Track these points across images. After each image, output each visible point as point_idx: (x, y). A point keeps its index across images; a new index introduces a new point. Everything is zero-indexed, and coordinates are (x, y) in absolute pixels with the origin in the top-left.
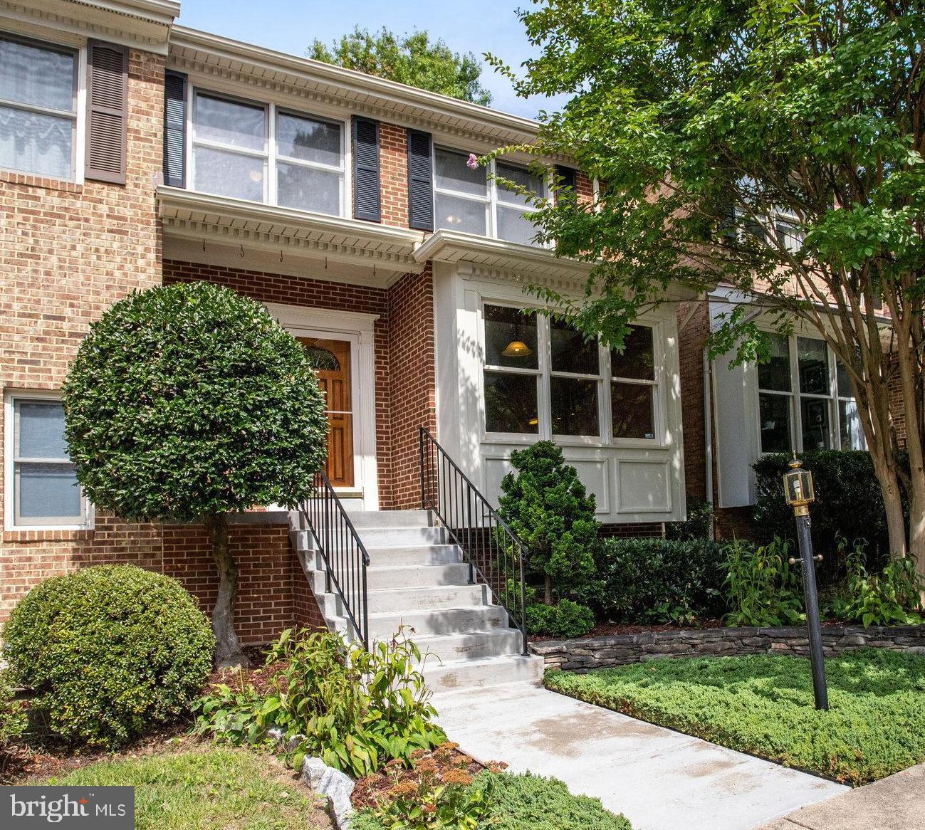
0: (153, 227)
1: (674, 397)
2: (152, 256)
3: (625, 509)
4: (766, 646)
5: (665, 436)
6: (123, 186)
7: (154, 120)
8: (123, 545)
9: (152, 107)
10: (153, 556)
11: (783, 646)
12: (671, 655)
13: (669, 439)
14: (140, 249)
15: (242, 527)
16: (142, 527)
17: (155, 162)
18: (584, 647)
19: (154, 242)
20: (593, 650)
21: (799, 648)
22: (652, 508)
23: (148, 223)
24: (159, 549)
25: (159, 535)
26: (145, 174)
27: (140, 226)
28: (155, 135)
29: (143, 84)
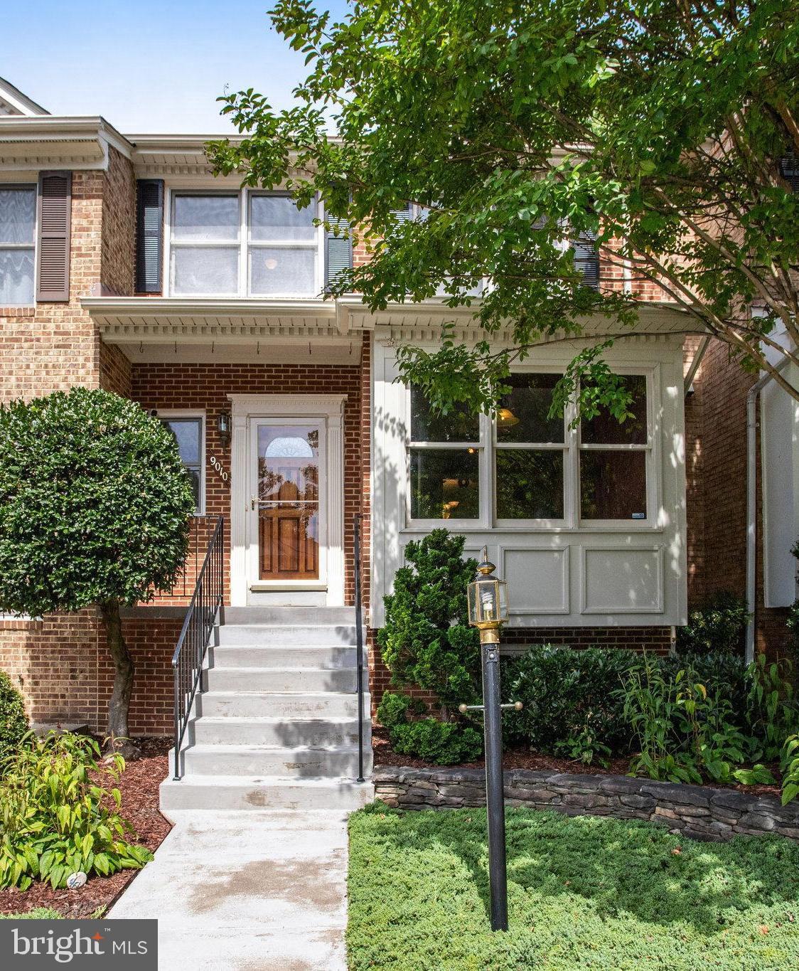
0: (92, 337)
1: (674, 463)
2: (91, 365)
3: (592, 609)
4: (649, 809)
5: (657, 516)
6: (66, 303)
7: (93, 234)
8: (65, 635)
9: (92, 222)
10: (90, 646)
11: (669, 813)
12: (530, 803)
13: (663, 518)
14: (81, 360)
15: (167, 621)
16: (81, 620)
17: (94, 274)
18: (428, 779)
19: (93, 351)
20: (438, 785)
21: (688, 819)
22: (633, 607)
23: (88, 335)
24: (94, 640)
25: (94, 627)
26: (85, 287)
27: (81, 338)
28: (94, 249)
29: (84, 202)
